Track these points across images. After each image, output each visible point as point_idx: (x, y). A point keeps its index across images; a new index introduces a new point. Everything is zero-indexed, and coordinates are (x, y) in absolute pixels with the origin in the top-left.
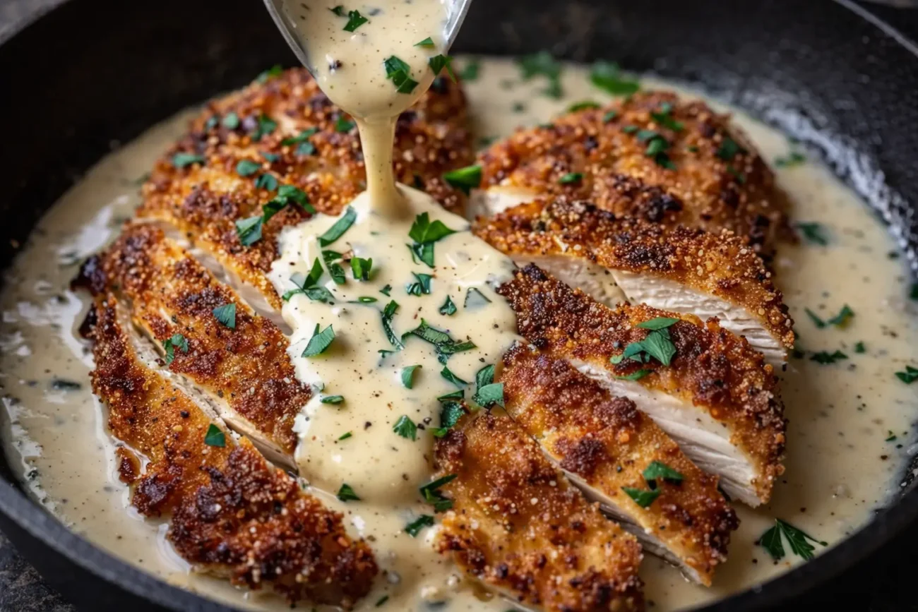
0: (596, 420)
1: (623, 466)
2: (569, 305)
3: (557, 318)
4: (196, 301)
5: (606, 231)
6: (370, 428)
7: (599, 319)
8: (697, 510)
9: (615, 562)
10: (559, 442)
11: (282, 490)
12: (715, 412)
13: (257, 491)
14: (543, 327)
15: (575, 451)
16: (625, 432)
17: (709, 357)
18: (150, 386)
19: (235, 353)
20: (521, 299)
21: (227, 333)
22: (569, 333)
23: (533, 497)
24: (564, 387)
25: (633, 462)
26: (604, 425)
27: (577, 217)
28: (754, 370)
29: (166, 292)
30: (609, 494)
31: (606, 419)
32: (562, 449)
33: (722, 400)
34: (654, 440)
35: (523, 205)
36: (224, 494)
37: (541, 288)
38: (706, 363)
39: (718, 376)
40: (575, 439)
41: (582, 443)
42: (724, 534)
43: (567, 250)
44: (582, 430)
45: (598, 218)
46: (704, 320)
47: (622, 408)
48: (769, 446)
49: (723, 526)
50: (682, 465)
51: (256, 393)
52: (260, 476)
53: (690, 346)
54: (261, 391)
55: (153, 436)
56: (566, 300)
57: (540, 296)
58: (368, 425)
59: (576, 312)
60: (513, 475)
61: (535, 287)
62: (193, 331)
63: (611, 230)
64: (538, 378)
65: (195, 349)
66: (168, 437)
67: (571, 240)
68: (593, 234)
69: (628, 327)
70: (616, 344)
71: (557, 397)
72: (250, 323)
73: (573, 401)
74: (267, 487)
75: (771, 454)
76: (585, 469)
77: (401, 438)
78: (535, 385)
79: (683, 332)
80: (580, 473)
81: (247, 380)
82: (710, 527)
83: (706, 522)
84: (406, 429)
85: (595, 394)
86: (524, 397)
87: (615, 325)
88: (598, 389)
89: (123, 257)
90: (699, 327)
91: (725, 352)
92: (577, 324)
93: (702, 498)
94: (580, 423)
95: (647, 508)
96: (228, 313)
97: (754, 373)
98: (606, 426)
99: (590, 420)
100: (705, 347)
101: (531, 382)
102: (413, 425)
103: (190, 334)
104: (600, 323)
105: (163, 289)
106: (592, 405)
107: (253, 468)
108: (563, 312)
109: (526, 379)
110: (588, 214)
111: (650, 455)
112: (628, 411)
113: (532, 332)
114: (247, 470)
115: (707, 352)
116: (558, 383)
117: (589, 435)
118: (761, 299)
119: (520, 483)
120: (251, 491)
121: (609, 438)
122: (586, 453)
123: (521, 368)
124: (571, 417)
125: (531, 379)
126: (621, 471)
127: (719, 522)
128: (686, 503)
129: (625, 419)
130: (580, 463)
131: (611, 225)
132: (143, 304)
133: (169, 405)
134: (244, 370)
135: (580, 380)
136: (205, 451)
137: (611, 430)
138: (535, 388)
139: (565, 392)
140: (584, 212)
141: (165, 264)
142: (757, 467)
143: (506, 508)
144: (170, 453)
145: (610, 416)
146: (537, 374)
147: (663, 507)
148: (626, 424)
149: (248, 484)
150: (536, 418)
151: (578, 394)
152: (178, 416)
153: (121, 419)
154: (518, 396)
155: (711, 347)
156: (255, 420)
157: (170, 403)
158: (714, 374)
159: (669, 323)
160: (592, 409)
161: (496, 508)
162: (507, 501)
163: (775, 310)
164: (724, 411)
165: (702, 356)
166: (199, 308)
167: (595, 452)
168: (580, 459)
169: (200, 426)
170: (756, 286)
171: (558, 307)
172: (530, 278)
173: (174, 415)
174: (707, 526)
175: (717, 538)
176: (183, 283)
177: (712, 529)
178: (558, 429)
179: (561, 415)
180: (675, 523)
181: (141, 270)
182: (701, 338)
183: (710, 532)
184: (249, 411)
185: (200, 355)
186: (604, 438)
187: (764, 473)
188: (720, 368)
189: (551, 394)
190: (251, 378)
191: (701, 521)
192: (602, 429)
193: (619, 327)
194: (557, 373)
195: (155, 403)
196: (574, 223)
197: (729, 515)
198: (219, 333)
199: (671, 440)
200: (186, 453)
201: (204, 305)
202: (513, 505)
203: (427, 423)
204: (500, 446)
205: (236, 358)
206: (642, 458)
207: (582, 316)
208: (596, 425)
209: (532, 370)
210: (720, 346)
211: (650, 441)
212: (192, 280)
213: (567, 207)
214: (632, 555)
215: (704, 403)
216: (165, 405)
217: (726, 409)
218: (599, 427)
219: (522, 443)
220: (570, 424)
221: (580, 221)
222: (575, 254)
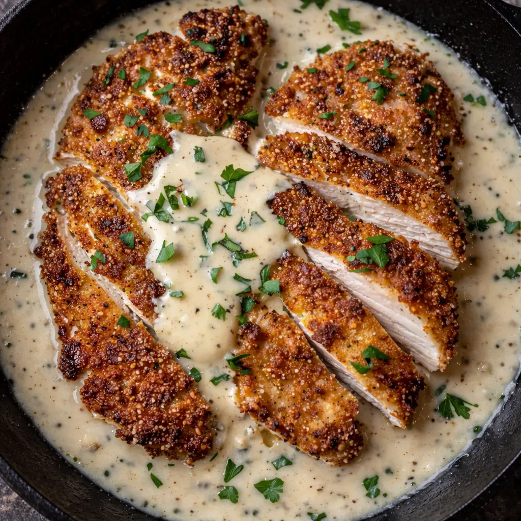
0: (336, 311)
1: (351, 344)
2: (325, 216)
3: (316, 223)
4: (109, 227)
5: (353, 166)
6: (198, 312)
7: (343, 229)
8: (398, 378)
9: (341, 416)
10: (311, 323)
11: (161, 357)
12: (413, 309)
13: (146, 355)
14: (306, 228)
15: (321, 331)
16: (354, 322)
17: (411, 269)
18: (82, 283)
19: (133, 265)
20: (293, 209)
21: (128, 251)
22: (323, 234)
23: (295, 368)
24: (318, 287)
25: (358, 342)
26: (341, 315)
27: (335, 156)
28: (442, 284)
29: (91, 216)
30: (340, 361)
31: (343, 311)
32: (313, 328)
33: (418, 301)
34: (373, 329)
35: (297, 134)
36: (126, 352)
37: (307, 201)
38: (409, 272)
39: (416, 283)
40: (323, 322)
41: (326, 326)
42: (415, 394)
43: (328, 180)
44: (327, 317)
45: (348, 156)
46: (409, 241)
47: (354, 307)
48: (449, 337)
49: (414, 389)
50: (390, 348)
51: (144, 294)
52: (149, 347)
53: (399, 258)
54: (147, 291)
55: (83, 314)
56: (323, 212)
57: (306, 208)
58: (198, 310)
59: (329, 221)
60: (286, 353)
61: (303, 202)
62: (108, 247)
63: (356, 166)
64: (302, 279)
65: (109, 262)
66: (94, 317)
67: (331, 173)
68: (345, 168)
69: (361, 238)
70: (352, 249)
71: (313, 293)
72: (143, 245)
73: (323, 297)
74: (151, 353)
75: (449, 342)
76: (327, 343)
77: (216, 319)
78: (300, 284)
79: (395, 248)
80: (323, 345)
81: (139, 283)
82: (405, 391)
83: (403, 387)
84: (220, 313)
85: (337, 294)
86: (292, 290)
87: (353, 235)
88: (340, 291)
89: (64, 188)
90: (405, 246)
91: (422, 268)
92: (328, 228)
93: (401, 370)
94: (326, 311)
95: (365, 375)
96: (130, 238)
97: (441, 286)
98: (342, 316)
99: (332, 311)
100: (409, 260)
101: (296, 281)
102: (223, 309)
103: (106, 250)
104: (344, 231)
105: (89, 213)
106: (335, 301)
107: (145, 342)
108: (320, 220)
109: (293, 279)
110: (341, 154)
111: (369, 339)
112: (357, 309)
113: (298, 231)
114: (141, 342)
115: (410, 265)
116: (314, 285)
117: (331, 321)
118: (451, 230)
119: (290, 359)
120: (142, 354)
121: (344, 324)
122: (327, 333)
123: (291, 270)
124: (321, 307)
125: (297, 279)
126: (349, 346)
127: (412, 386)
128: (390, 373)
129: (355, 314)
130: (324, 339)
131: (356, 162)
132: (76, 222)
133: (94, 297)
134: (137, 276)
135: (328, 284)
136: (116, 328)
137: (345, 320)
138: (299, 285)
139: (318, 290)
140: (339, 152)
141: (91, 196)
142: (440, 349)
143: (279, 376)
144: (93, 326)
145: (346, 310)
146: (301, 277)
147: (376, 375)
148: (355, 317)
149: (141, 350)
150: (298, 304)
151: (326, 293)
152: (101, 305)
153: (61, 300)
154: (288, 289)
155: (413, 261)
156: (142, 309)
157: (96, 296)
158: (414, 282)
159: (387, 240)
160: (335, 303)
161: (273, 376)
162: (280, 372)
163: (458, 239)
164: (419, 308)
165: (407, 268)
166: (111, 231)
167: (334, 333)
168: (324, 336)
169: (114, 314)
170: (449, 220)
171: (317, 216)
172: (300, 194)
173: (98, 305)
174: (404, 390)
175: (410, 398)
176: (100, 211)
177: (407, 392)
178: (312, 313)
179: (315, 304)
180: (383, 385)
181: (76, 199)
182: (406, 254)
183: (406, 394)
184: (140, 304)
185: (112, 265)
186: (341, 324)
187: (445, 354)
188: (419, 278)
189: (309, 291)
190: (141, 282)
191: (400, 385)
192: (339, 318)
193: (355, 237)
194: (314, 278)
195: (86, 293)
196: (333, 159)
197: (419, 382)
198: (123, 251)
199: (384, 330)
200: (104, 328)
201: (114, 230)
202: (283, 375)
203: (232, 308)
204: (280, 333)
205: (133, 267)
206: (364, 340)
207: (333, 223)
208: (336, 314)
209: (298, 273)
210: (420, 263)
211: (370, 329)
212: (107, 209)
213: (328, 147)
214: (352, 411)
215: (406, 301)
216: (93, 297)
217: (421, 307)
218: (338, 316)
219: (294, 333)
220: (320, 310)
221: (337, 159)
222: (333, 183)
